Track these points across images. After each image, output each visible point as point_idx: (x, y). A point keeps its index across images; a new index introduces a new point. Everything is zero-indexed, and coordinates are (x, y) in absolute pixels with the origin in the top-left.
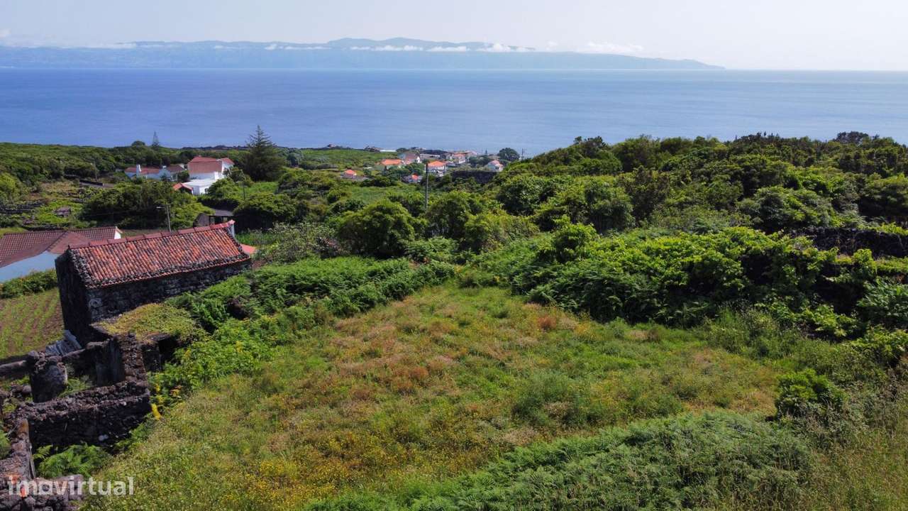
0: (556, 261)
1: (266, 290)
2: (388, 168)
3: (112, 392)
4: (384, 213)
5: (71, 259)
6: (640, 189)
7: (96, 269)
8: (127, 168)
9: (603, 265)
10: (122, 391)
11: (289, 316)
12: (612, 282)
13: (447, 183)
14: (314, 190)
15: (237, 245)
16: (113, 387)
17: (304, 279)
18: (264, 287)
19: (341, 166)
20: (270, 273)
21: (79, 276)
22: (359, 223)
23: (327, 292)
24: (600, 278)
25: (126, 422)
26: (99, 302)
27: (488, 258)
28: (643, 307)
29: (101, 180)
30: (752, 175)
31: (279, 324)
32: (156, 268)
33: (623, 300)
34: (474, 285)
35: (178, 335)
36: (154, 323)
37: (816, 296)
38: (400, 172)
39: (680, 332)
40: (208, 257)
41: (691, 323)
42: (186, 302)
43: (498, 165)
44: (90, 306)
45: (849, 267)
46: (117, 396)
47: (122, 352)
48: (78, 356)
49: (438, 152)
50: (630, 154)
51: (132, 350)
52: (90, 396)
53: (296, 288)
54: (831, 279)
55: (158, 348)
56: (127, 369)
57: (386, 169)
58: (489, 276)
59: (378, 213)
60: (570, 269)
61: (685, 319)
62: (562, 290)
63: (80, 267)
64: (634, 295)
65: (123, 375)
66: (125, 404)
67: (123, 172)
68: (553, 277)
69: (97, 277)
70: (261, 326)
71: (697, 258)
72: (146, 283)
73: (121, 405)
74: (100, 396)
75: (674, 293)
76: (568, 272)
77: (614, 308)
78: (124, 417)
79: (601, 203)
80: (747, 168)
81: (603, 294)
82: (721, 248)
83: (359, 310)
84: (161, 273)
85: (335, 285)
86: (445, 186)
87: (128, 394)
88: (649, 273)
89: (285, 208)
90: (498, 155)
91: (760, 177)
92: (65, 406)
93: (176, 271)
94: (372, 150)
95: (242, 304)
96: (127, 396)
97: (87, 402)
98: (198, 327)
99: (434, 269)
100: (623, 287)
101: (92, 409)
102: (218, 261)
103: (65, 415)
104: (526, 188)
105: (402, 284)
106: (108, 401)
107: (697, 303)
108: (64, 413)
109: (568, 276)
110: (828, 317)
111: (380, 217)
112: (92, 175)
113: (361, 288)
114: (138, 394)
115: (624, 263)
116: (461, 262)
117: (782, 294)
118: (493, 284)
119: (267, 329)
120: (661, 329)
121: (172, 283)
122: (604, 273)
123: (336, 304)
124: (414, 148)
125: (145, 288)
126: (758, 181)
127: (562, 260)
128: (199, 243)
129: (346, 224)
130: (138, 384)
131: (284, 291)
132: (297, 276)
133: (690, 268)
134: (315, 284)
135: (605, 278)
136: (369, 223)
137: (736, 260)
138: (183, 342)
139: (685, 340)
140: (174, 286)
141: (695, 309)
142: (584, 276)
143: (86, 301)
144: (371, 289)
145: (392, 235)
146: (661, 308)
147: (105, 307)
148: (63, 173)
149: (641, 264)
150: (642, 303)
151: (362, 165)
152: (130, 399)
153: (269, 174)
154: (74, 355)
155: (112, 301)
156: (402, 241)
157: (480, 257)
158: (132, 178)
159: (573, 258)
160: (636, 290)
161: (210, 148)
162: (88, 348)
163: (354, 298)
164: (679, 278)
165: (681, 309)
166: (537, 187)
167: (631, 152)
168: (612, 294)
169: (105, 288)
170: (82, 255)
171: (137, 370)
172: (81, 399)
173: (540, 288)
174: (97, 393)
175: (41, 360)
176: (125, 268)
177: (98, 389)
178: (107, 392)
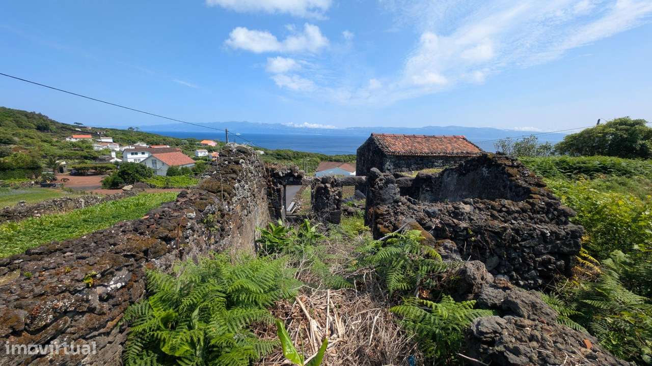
3: (523, 210)
5: (374, 141)
7: (390, 146)
10: (538, 213)
15: (477, 147)
16: (523, 204)
21: (379, 149)
25: (540, 262)
26: (392, 166)
44: (385, 167)
46: (533, 218)
52: (494, 209)
66: (548, 233)
69: (391, 150)
73: (543, 234)
74: (509, 212)
78: (539, 254)
87: (547, 219)
96: (545, 222)
103: (466, 229)
108: (463, 225)
121: (438, 162)
125: (421, 162)
128: (450, 144)
140: (438, 165)
143: (382, 163)
155: (400, 167)
169: (397, 156)
170: (380, 139)
174: (504, 206)
175: (381, 177)
176: (406, 148)
177: (506, 202)
178: (517, 209)
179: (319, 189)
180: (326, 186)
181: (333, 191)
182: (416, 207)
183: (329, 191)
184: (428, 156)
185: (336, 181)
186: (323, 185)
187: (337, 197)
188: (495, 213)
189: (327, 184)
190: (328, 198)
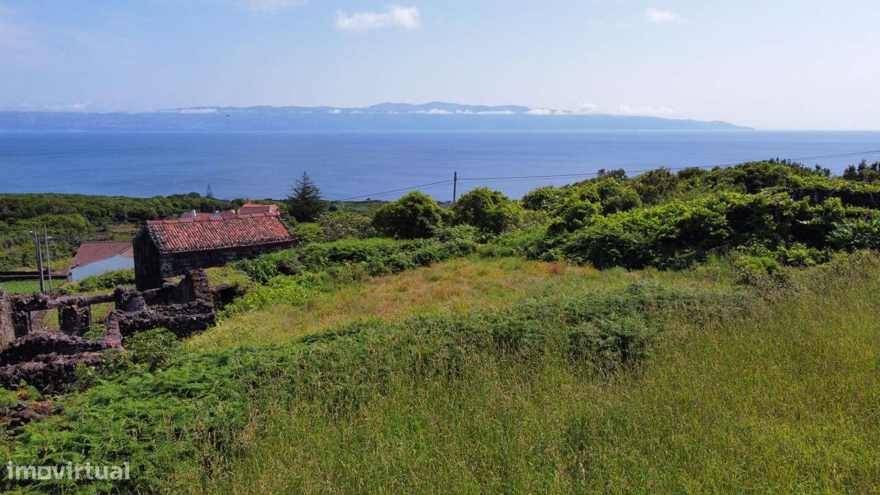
0: (566, 231)
1: (311, 259)
3: (185, 309)
4: (415, 202)
5: (148, 232)
6: (649, 189)
7: (168, 240)
8: (182, 213)
9: (605, 226)
10: (193, 308)
11: (332, 273)
12: (613, 239)
15: (287, 229)
16: (186, 305)
17: (344, 250)
18: (310, 257)
20: (315, 247)
21: (154, 245)
22: (393, 212)
23: (364, 259)
24: (603, 236)
26: (170, 267)
27: (507, 237)
28: (640, 257)
30: (755, 178)
31: (322, 278)
32: (218, 241)
33: (622, 252)
34: (493, 256)
35: (237, 286)
36: (216, 278)
37: (790, 237)
40: (262, 237)
41: (681, 266)
42: (243, 266)
44: (162, 269)
45: (820, 213)
46: (188, 312)
47: (193, 281)
48: (156, 294)
51: (201, 280)
52: (167, 310)
53: (336, 257)
54: (805, 223)
55: (219, 295)
56: (197, 292)
58: (507, 249)
59: (410, 203)
60: (576, 235)
61: (676, 264)
62: (570, 251)
63: (155, 238)
64: (633, 248)
65: (194, 297)
66: (195, 319)
68: (563, 243)
69: (169, 246)
70: (307, 279)
71: (687, 215)
72: (209, 252)
73: (192, 319)
74: (176, 311)
75: (666, 245)
76: (575, 237)
77: (614, 259)
79: (612, 198)
80: (750, 172)
81: (605, 249)
82: (710, 206)
83: (391, 272)
84: (222, 246)
85: (370, 254)
87: (198, 311)
88: (646, 230)
91: (763, 180)
92: (147, 315)
93: (235, 245)
95: (291, 266)
96: (196, 313)
97: (165, 314)
98: (253, 281)
99: (458, 244)
100: (623, 242)
101: (169, 319)
102: (270, 239)
103: (147, 322)
104: (547, 198)
105: (430, 254)
106: (181, 315)
107: (687, 251)
109: (575, 240)
110: (801, 250)
111: (412, 206)
113: (394, 256)
114: (205, 312)
115: (624, 224)
116: (483, 241)
117: (761, 238)
118: (510, 254)
119: (312, 281)
121: (231, 255)
122: (607, 232)
123: (371, 266)
125: (208, 258)
126: (760, 183)
127: (571, 230)
128: (255, 226)
129: (382, 212)
130: (206, 304)
131: (327, 259)
132: (339, 248)
133: (680, 225)
134: (354, 253)
135: (607, 236)
136: (402, 211)
137: (722, 214)
138: (240, 291)
140: (232, 258)
141: (686, 256)
142: (589, 237)
143: (159, 264)
144: (402, 257)
145: (422, 221)
146: (656, 257)
147: (175, 271)
148: (126, 216)
149: (639, 225)
150: (639, 254)
152: (199, 315)
154: (153, 292)
155: (181, 267)
156: (431, 226)
157: (500, 237)
159: (579, 227)
160: (634, 243)
162: (164, 286)
163: (387, 263)
164: (672, 232)
165: (673, 256)
166: (557, 197)
168: (613, 248)
169: (176, 254)
170: (157, 229)
171: (205, 295)
172: (160, 311)
173: (551, 251)
174: (173, 308)
175: (126, 293)
176: (192, 240)
177: (174, 305)
178: (181, 308)
179: (65, 311)
180: (72, 308)
181: (79, 311)
182: (121, 315)
183: (75, 311)
184: (217, 250)
185: (82, 302)
186: (69, 307)
187: (85, 316)
188: (166, 312)
189: (73, 306)
190: (75, 318)
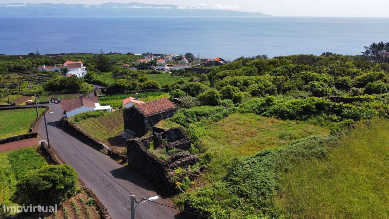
0: (267, 106)
2: (142, 63)
4: (213, 94)
5: (136, 109)
7: (144, 112)
9: (282, 107)
11: (204, 122)
12: (285, 111)
13: (183, 73)
14: (131, 76)
17: (200, 112)
19: (121, 62)
24: (282, 110)
26: (147, 121)
28: (293, 116)
29: (29, 72)
30: (307, 78)
32: (157, 111)
33: (288, 115)
34: (245, 113)
35: (178, 128)
37: (332, 113)
38: (147, 64)
39: (303, 122)
40: (168, 107)
41: (305, 120)
42: (172, 120)
43: (186, 60)
44: (145, 122)
45: (338, 106)
49: (159, 55)
50: (259, 65)
51: (183, 131)
53: (199, 115)
54: (335, 109)
57: (141, 63)
58: (248, 110)
60: (272, 108)
61: (303, 119)
62: (271, 113)
63: (140, 111)
67: (37, 68)
68: (268, 110)
71: (305, 105)
73: (187, 143)
75: (300, 113)
77: (286, 117)
80: (306, 76)
81: (283, 114)
82: (310, 102)
83: (219, 120)
84: (160, 112)
85: (209, 114)
86: (183, 74)
88: (294, 109)
89: (128, 85)
90: (185, 56)
91: (309, 79)
94: (130, 54)
100: (288, 112)
103: (178, 145)
105: (226, 113)
107: (306, 115)
109: (272, 110)
110: (335, 117)
112: (24, 70)
113: (216, 114)
115: (287, 106)
116: (237, 106)
117: (325, 112)
118: (249, 112)
120: (299, 121)
123: (212, 119)
124: (148, 53)
127: (269, 105)
130: (188, 138)
131: (196, 116)
133: (303, 107)
134: (204, 114)
136: (209, 97)
137: (314, 105)
139: (304, 123)
141: (306, 117)
142: (277, 109)
144: (219, 115)
146: (297, 117)
148: (13, 69)
149: (291, 106)
151: (129, 61)
153: (106, 69)
155: (150, 120)
157: (242, 105)
158: (42, 71)
159: (272, 105)
160: (291, 113)
161: (58, 54)
163: (216, 117)
164: (301, 110)
165: (302, 117)
167: (260, 64)
168: (285, 114)
169: (148, 117)
170: (139, 108)
171: (187, 135)
173: (265, 113)
175: (157, 135)
176: (150, 111)
